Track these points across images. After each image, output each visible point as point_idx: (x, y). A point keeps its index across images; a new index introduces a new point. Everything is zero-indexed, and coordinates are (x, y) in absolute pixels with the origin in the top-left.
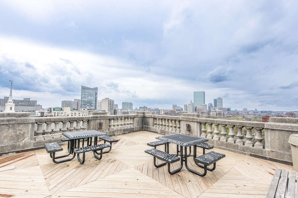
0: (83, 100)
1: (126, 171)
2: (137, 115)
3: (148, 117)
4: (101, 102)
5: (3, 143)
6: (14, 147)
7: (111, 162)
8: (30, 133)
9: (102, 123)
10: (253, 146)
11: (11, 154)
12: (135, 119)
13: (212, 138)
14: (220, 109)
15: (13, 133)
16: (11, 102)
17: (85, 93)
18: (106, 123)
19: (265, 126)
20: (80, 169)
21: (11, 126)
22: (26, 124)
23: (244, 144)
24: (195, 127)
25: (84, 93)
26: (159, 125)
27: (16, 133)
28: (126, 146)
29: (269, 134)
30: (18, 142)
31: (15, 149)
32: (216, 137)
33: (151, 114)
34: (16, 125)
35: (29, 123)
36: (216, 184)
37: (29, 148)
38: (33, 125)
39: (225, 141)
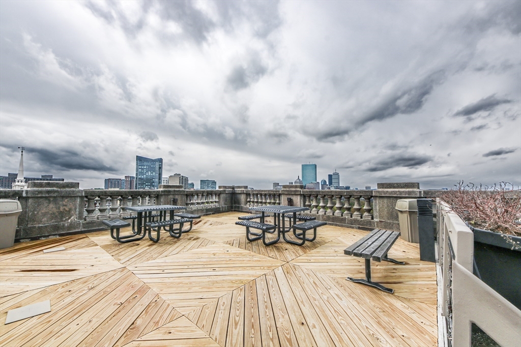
0: (140, 177)
1: (213, 245)
2: (225, 191)
3: (239, 193)
4: (167, 179)
5: (41, 222)
6: (56, 228)
7: (194, 240)
8: (78, 210)
9: (177, 199)
10: (361, 218)
11: (52, 238)
12: (222, 196)
13: (318, 213)
14: (337, 188)
15: (54, 209)
16: (22, 182)
17: (143, 167)
18: (182, 200)
19: (374, 193)
20: (154, 247)
21: (52, 199)
22: (73, 198)
23: (351, 217)
24: (297, 200)
25: (140, 167)
26: (253, 202)
27: (59, 209)
28: (211, 226)
29: (377, 202)
30: (62, 221)
31: (57, 230)
32: (321, 212)
33: (243, 189)
34: (59, 199)
35: (77, 197)
36: (315, 250)
37: (77, 230)
38: (82, 199)
39: (332, 214)
